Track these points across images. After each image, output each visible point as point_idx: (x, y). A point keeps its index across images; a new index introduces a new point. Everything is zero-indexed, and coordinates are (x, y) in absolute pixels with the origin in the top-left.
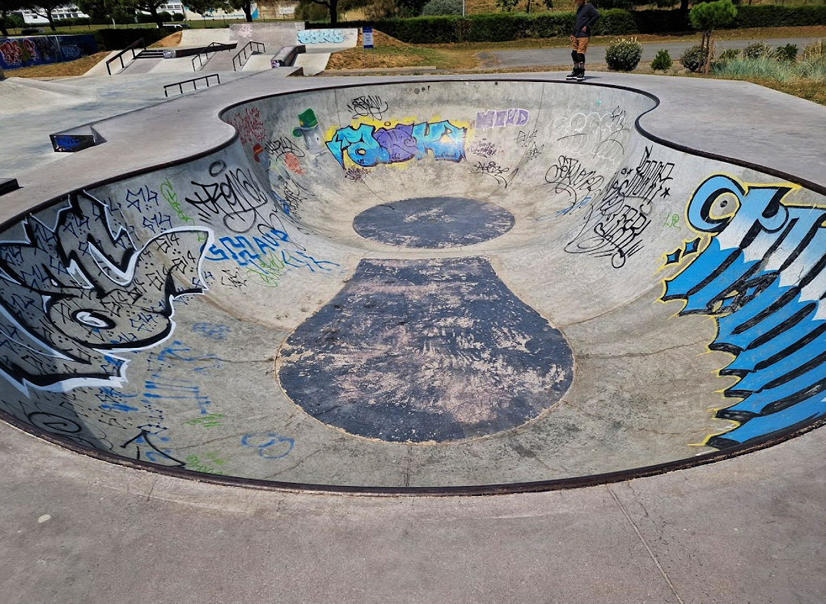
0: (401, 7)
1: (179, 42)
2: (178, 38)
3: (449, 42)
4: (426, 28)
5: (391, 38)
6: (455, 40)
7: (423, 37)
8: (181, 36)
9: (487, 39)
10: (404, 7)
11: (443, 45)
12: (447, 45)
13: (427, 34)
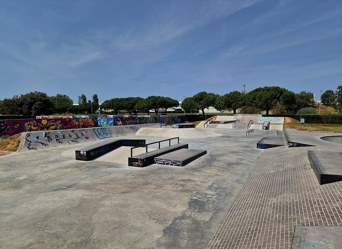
0: (288, 110)
1: (215, 119)
2: (215, 118)
3: (319, 123)
4: (309, 118)
5: (298, 121)
6: (322, 123)
7: (307, 121)
8: (216, 117)
9: (338, 123)
10: (289, 110)
11: (317, 124)
12: (319, 124)
13: (309, 120)
